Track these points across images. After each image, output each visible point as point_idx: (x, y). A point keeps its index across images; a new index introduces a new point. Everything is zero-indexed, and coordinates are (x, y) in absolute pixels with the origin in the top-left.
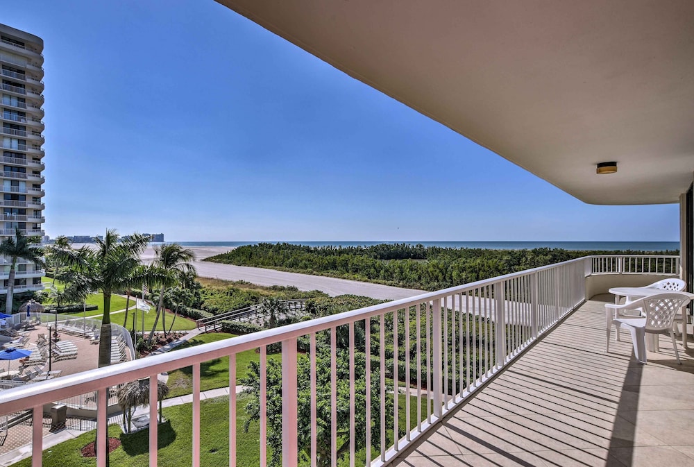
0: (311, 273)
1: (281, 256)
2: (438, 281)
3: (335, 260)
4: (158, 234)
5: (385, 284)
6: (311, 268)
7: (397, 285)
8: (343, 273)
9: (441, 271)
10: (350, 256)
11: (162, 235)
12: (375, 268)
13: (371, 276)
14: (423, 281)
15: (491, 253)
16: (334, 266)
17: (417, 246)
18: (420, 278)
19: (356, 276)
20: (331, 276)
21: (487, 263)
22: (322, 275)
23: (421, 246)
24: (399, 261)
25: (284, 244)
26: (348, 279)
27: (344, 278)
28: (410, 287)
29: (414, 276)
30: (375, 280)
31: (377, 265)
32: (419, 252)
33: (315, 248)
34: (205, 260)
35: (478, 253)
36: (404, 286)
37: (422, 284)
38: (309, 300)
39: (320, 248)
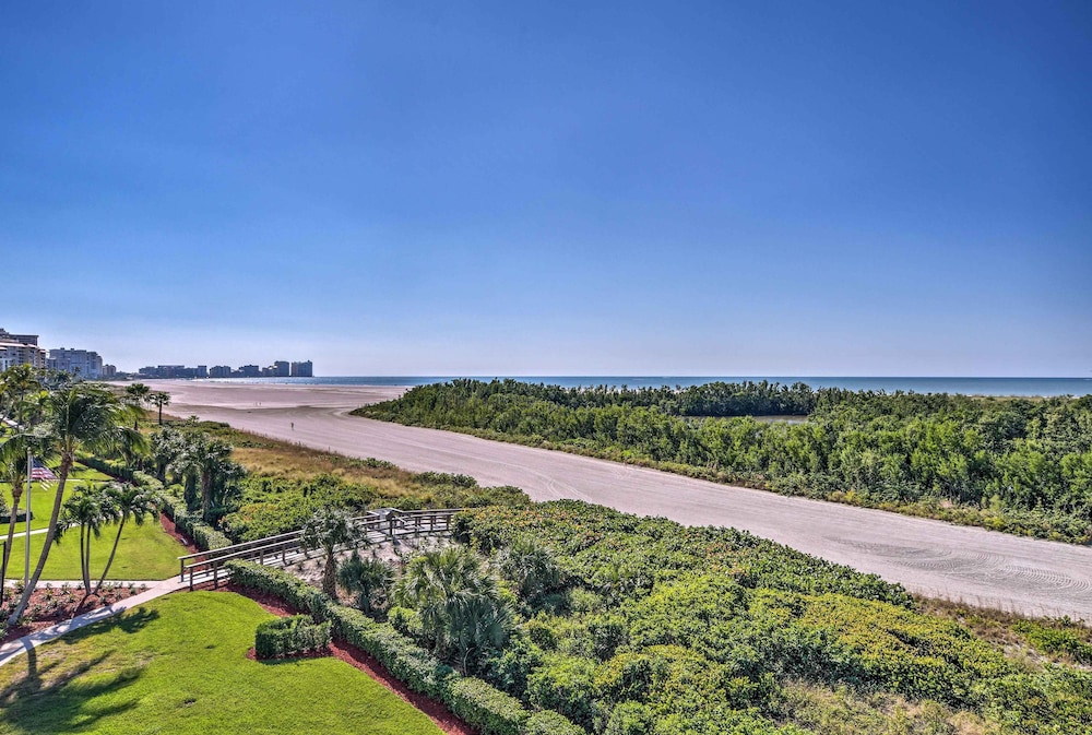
0: (538, 444)
1: (490, 407)
2: (807, 471)
3: (592, 416)
4: (302, 362)
5: (685, 473)
6: (541, 432)
7: (713, 478)
8: (604, 446)
9: (817, 447)
10: (621, 409)
11: (309, 364)
12: (670, 436)
13: (661, 453)
14: (772, 469)
15: (970, 404)
16: (587, 429)
17: (795, 387)
18: (764, 463)
19: (627, 453)
20: (576, 453)
21: (934, 429)
22: (559, 449)
23: (803, 387)
24: (724, 422)
25: (509, 382)
26: (609, 458)
27: (602, 457)
28: (741, 483)
29: (752, 457)
30: (666, 464)
31: (675, 429)
32: (797, 399)
33: (573, 391)
34: (358, 413)
35: (932, 405)
36: (726, 481)
37: (768, 478)
38: (464, 512)
39: (583, 390)
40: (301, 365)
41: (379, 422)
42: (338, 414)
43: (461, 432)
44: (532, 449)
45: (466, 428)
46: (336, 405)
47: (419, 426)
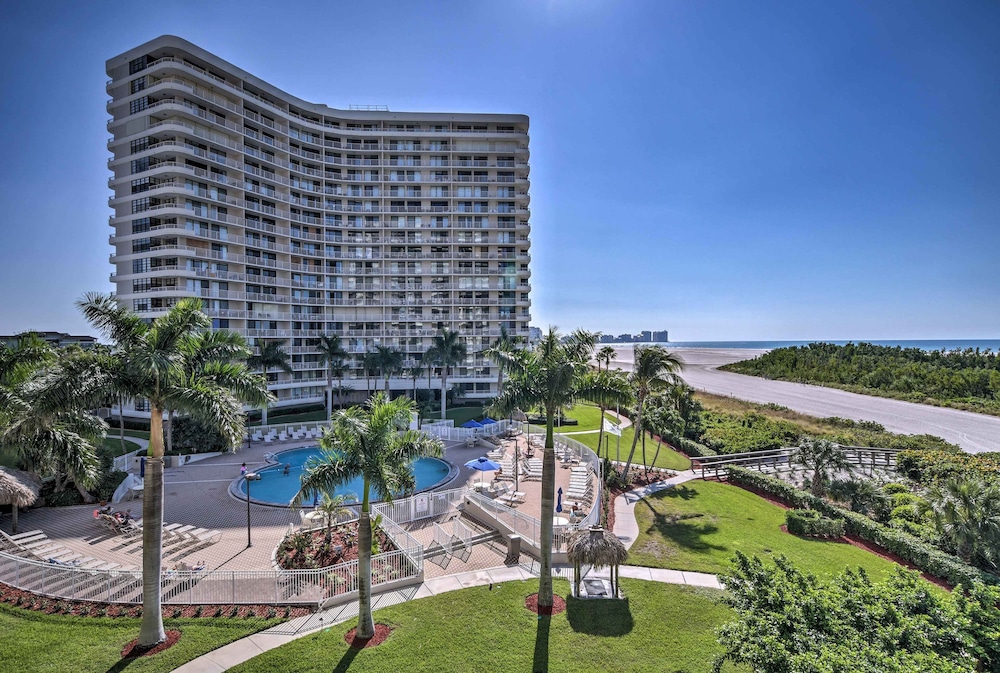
0: (921, 400)
1: (855, 367)
6: (920, 390)
11: (666, 333)
16: (981, 389)
25: (862, 345)
33: (936, 353)
34: (719, 369)
38: (908, 453)
39: (947, 353)
40: (659, 333)
41: (746, 376)
42: (708, 369)
43: (828, 386)
44: (913, 405)
45: (831, 384)
46: (703, 362)
47: (784, 380)
